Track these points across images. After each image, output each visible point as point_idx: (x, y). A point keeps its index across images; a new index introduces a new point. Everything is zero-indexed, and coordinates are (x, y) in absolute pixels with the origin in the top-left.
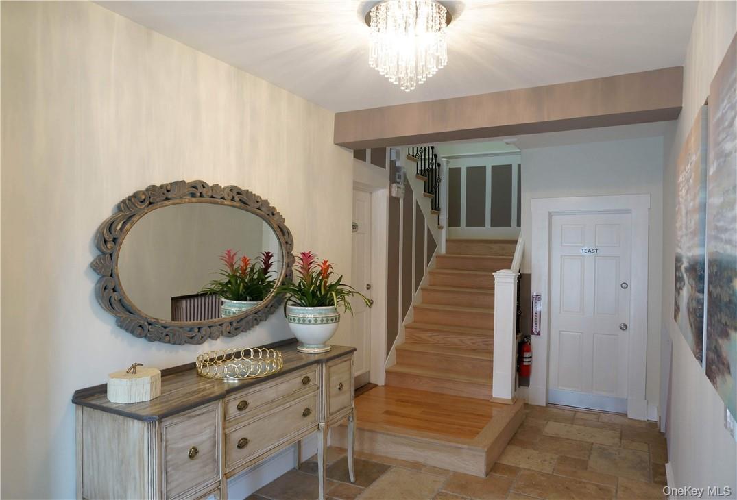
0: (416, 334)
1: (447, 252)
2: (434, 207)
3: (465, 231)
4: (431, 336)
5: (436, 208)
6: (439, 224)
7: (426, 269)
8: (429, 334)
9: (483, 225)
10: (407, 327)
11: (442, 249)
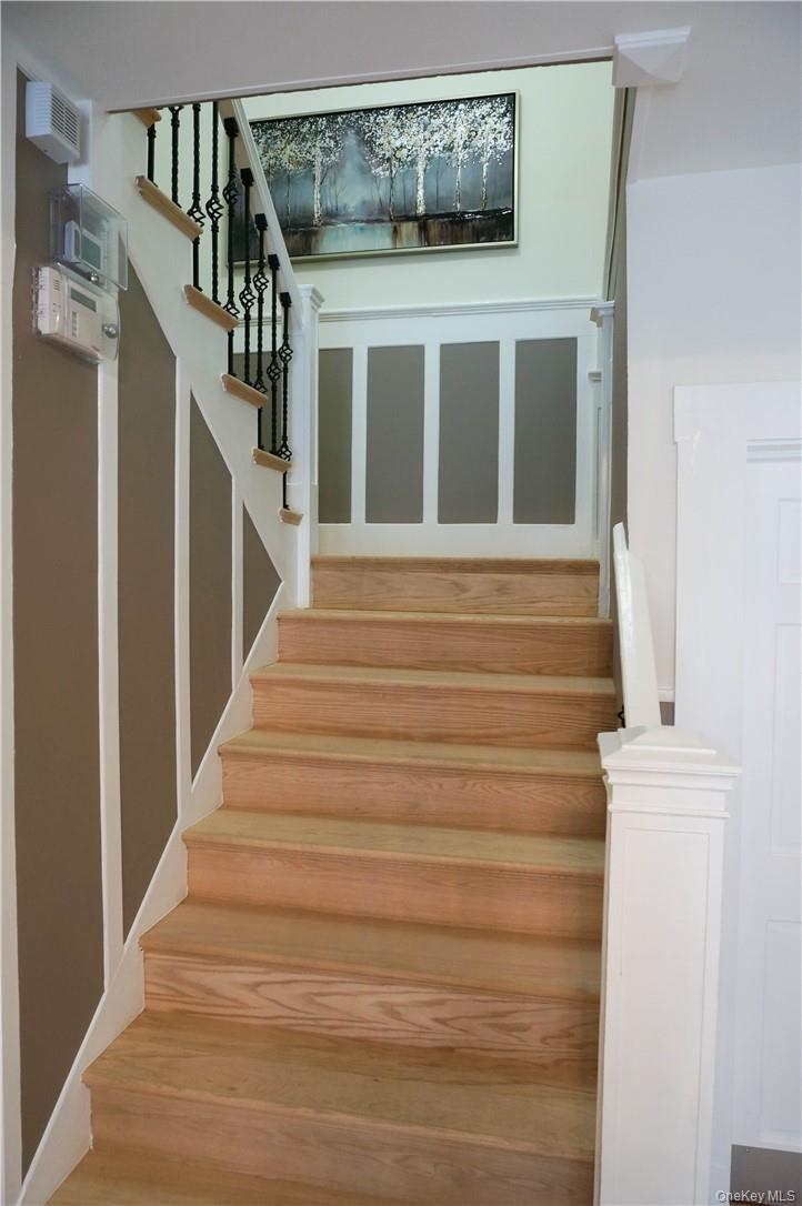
0: (187, 975)
1: (316, 602)
2: (267, 442)
3: (363, 537)
4: (255, 986)
5: (274, 444)
6: (286, 506)
7: (241, 672)
8: (247, 976)
9: (415, 516)
10: (148, 945)
11: (297, 591)
